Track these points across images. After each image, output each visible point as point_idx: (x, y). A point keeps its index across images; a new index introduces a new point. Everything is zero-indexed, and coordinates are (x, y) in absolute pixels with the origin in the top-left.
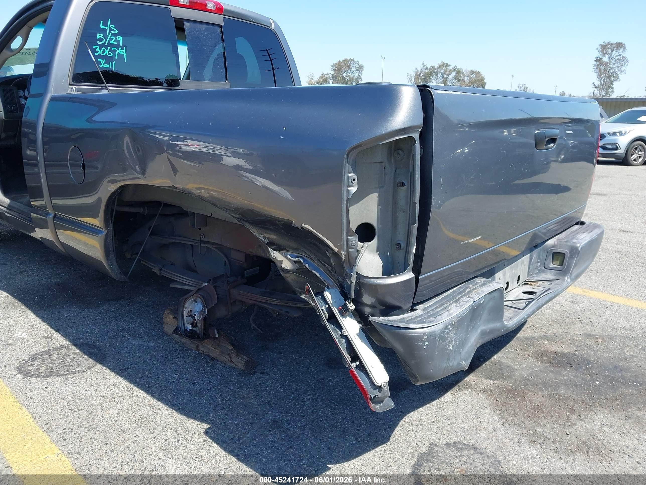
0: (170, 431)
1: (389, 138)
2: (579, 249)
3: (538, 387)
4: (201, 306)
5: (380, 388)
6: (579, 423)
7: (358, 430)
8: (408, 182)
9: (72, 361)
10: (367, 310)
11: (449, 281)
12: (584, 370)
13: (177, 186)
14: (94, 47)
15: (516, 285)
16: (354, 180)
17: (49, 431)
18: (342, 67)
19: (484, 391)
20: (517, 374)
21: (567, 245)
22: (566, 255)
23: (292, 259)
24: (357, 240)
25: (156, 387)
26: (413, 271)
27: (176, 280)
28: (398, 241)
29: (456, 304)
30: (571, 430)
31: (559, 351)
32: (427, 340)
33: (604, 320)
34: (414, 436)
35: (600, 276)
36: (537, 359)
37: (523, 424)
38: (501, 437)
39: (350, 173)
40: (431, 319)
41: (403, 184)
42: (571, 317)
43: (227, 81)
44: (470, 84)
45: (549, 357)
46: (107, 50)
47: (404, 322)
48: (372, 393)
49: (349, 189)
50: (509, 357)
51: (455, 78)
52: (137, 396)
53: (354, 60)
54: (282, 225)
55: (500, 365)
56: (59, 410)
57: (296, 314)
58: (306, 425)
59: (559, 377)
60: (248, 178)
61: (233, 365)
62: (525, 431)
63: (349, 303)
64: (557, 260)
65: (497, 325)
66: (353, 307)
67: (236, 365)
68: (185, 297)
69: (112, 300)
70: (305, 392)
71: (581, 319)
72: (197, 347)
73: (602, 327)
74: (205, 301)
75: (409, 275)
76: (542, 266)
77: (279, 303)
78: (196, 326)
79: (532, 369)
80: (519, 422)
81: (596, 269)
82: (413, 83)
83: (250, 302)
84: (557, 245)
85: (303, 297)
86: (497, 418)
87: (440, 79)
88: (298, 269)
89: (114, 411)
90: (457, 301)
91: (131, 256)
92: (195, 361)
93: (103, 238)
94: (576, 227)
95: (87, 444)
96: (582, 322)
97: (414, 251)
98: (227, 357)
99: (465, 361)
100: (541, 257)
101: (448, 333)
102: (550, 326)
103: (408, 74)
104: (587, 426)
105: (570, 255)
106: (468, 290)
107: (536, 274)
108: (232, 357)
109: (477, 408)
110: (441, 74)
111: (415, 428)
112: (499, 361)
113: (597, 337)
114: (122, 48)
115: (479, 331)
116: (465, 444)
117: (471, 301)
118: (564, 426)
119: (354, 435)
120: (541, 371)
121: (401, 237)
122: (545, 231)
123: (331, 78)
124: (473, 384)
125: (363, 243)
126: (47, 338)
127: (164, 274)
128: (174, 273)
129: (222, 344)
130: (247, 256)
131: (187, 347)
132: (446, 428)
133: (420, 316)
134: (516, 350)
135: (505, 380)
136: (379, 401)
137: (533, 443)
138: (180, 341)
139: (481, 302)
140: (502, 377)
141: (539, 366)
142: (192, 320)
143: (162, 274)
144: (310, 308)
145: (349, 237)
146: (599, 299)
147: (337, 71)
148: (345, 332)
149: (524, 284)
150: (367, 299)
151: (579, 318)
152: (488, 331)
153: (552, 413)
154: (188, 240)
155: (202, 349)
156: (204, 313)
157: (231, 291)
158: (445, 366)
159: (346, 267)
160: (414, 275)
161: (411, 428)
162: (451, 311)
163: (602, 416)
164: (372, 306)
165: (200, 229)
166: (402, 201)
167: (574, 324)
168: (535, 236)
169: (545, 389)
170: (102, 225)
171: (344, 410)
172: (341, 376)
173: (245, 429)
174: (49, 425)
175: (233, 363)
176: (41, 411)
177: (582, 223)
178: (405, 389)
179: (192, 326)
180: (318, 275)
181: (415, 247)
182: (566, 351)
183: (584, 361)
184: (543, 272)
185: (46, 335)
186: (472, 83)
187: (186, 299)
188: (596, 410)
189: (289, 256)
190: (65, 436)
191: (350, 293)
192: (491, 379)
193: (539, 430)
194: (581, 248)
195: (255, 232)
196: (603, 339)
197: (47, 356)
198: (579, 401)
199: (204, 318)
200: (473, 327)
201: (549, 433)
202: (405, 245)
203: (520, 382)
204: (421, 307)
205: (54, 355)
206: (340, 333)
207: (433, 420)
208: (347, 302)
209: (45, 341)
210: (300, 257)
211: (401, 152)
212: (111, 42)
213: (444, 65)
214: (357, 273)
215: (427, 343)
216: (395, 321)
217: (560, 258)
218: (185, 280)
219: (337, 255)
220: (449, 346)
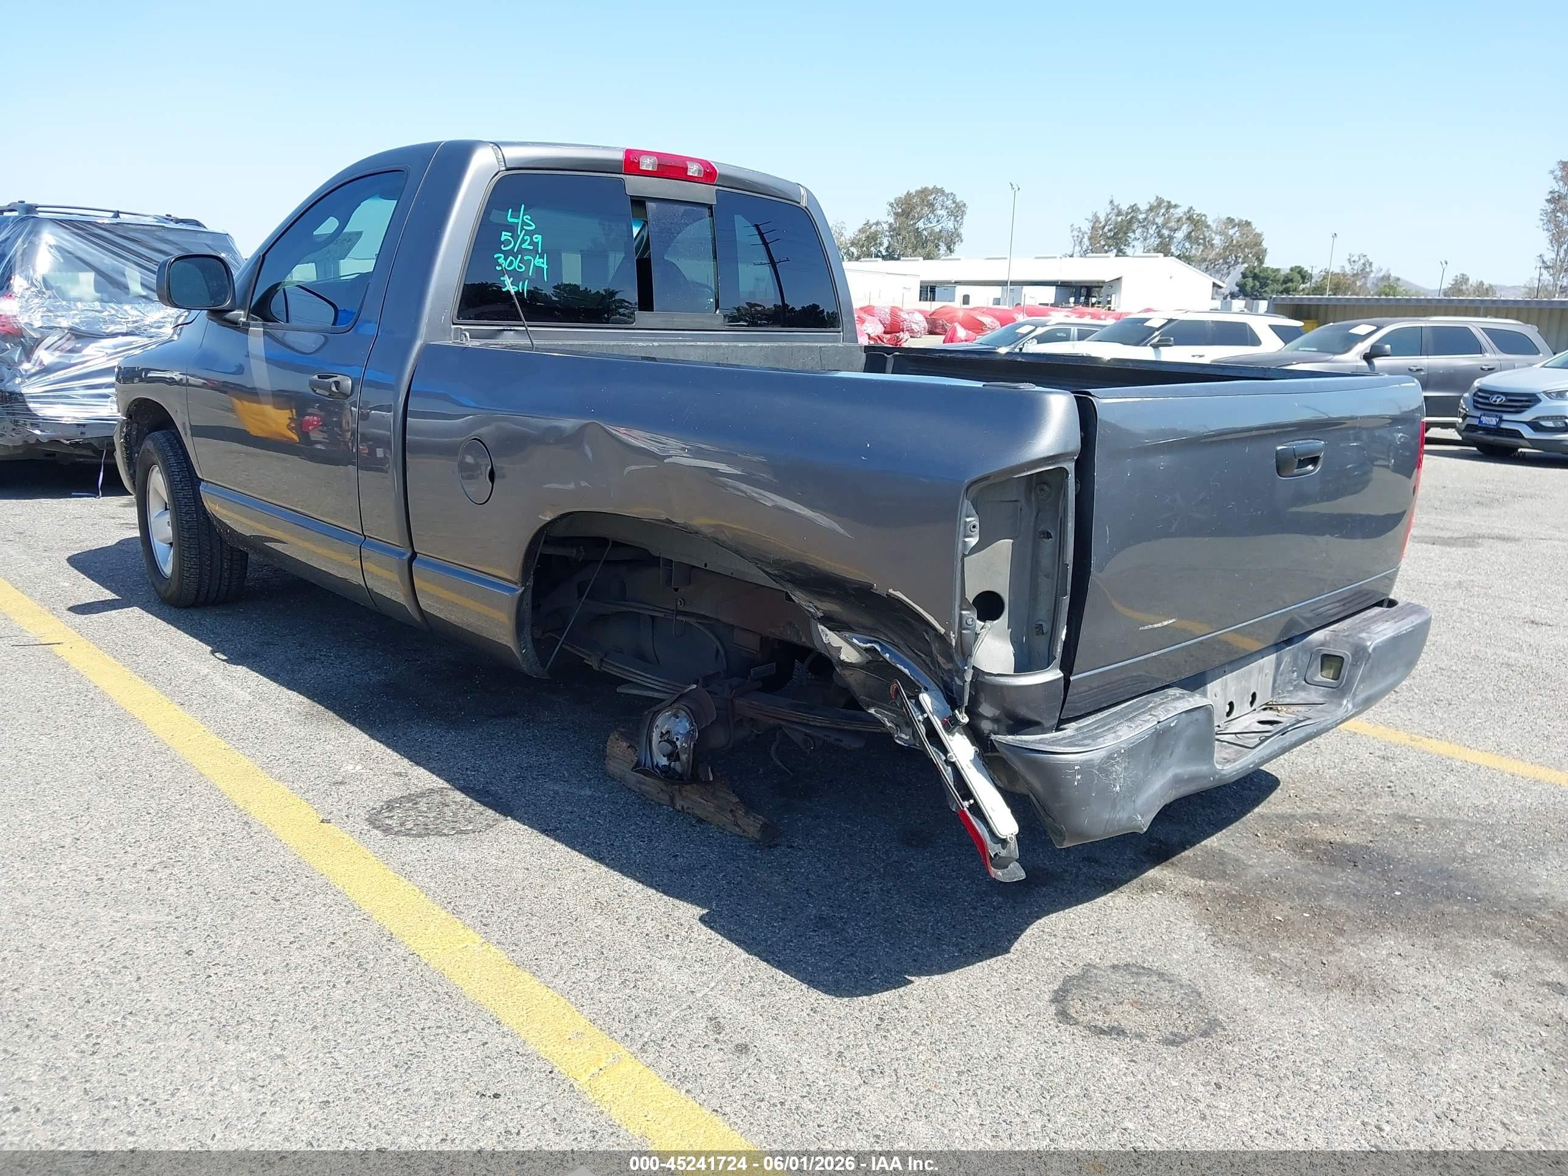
0: (650, 923)
1: (1029, 470)
2: (1370, 650)
3: (1286, 894)
4: (687, 724)
5: (1004, 842)
6: (1348, 950)
7: (963, 938)
8: (1056, 533)
9: (455, 814)
10: (986, 726)
11: (1121, 690)
12: (1379, 872)
13: (673, 520)
14: (496, 256)
15: (1247, 707)
16: (974, 527)
17: (456, 912)
18: (913, 208)
19: (1186, 895)
20: (1251, 873)
21: (1348, 642)
22: (1346, 660)
23: (861, 645)
24: (975, 617)
25: (613, 859)
26: (1061, 669)
27: (631, 679)
28: (1039, 620)
29: (1129, 724)
30: (1332, 958)
31: (1338, 840)
32: (1079, 772)
33: (1439, 794)
34: (1057, 952)
35: (1455, 712)
36: (1295, 851)
37: (1248, 945)
38: (1207, 960)
39: (968, 517)
40: (1086, 742)
41: (1049, 536)
42: (1375, 784)
43: (718, 312)
44: (1228, 253)
45: (1318, 850)
46: (516, 260)
47: (1044, 743)
48: (993, 849)
49: (967, 540)
50: (1241, 845)
51: (1188, 237)
52: (584, 870)
53: (943, 191)
54: (855, 589)
55: (1222, 858)
56: (462, 885)
57: (857, 744)
58: (874, 926)
59: (1327, 881)
60: (745, 493)
61: (737, 829)
62: (1249, 956)
63: (960, 713)
64: (1331, 668)
65: (1203, 768)
66: (965, 720)
67: (744, 831)
68: (656, 709)
69: (494, 717)
70: (869, 879)
71: (1393, 789)
72: (672, 799)
73: (1433, 804)
74: (695, 716)
75: (1053, 674)
76: (1301, 678)
77: (826, 723)
78: (678, 759)
79: (1281, 866)
80: (1241, 942)
81: (1450, 697)
82: (1085, 247)
83: (772, 721)
84: (1329, 642)
85: (872, 711)
86: (1204, 934)
87: (1152, 240)
88: (869, 662)
89: (552, 890)
90: (1130, 720)
91: (543, 633)
92: (671, 821)
93: (516, 600)
94: (1377, 610)
95: (523, 933)
96: (1395, 793)
97: (1063, 637)
98: (730, 816)
99: (1142, 816)
100: (1300, 662)
101: (1113, 766)
102: (1329, 798)
103: (1072, 226)
104: (1362, 954)
105: (1353, 660)
106: (1151, 705)
107: (1289, 692)
108: (738, 815)
109: (1171, 919)
110: (1155, 227)
111: (1060, 942)
112: (1220, 850)
113: (1417, 820)
114: (542, 257)
115: (1170, 774)
116: (1144, 968)
117: (1153, 721)
118: (1320, 952)
119: (957, 945)
120: (1296, 870)
121: (1043, 614)
122: (1309, 615)
123: (887, 233)
124: (1168, 884)
125: (984, 621)
126: (401, 775)
127: (606, 669)
128: (627, 668)
129: (722, 794)
130: (764, 641)
131: (652, 800)
132: (1113, 945)
133: (1070, 737)
134: (1257, 835)
135: (1229, 880)
136: (1002, 864)
137: (1259, 971)
138: (639, 789)
139: (1172, 725)
140: (1223, 875)
141: (1295, 861)
142: (670, 747)
143: (603, 669)
144: (882, 733)
145: (964, 612)
146: (1439, 755)
147: (902, 215)
148: (951, 757)
149: (1265, 709)
150: (986, 709)
151: (1389, 787)
152: (1186, 777)
153: (1303, 934)
154: (651, 608)
155: (682, 803)
156: (693, 736)
157: (737, 702)
158: (1107, 817)
159: (957, 658)
160: (1062, 675)
161: (1054, 940)
162: (1120, 733)
163: (1392, 943)
164: (995, 720)
165: (676, 590)
166: (1046, 561)
167: (1377, 797)
168: (1292, 624)
169: (1299, 898)
170: (517, 577)
171: (937, 908)
172: (930, 859)
173: (773, 926)
174: (453, 904)
175: (739, 826)
176: (432, 884)
177: (1392, 603)
178: (1044, 885)
179: (669, 759)
180: (906, 671)
181: (1065, 632)
182: (1351, 841)
183: (1382, 859)
184: (1303, 689)
185: (396, 771)
186: (1231, 247)
187: (659, 711)
188: (1384, 932)
189: (855, 641)
190: (484, 920)
191: (962, 699)
192: (1202, 877)
193: (1274, 954)
194: (1374, 649)
195: (799, 597)
196: (1429, 824)
197: (410, 804)
198: (1357, 918)
199: (694, 744)
200: (1158, 765)
201: (1292, 960)
202: (1050, 626)
203: (1255, 884)
204: (1074, 725)
205: (421, 803)
206: (944, 758)
207: (1092, 932)
208: (957, 712)
209: (400, 781)
210: (875, 642)
211: (1046, 488)
212: (523, 246)
213: (1161, 205)
214: (974, 667)
215: (1079, 777)
216: (1032, 742)
217: (1335, 664)
218: (649, 681)
219: (943, 639)
220: (1115, 786)
